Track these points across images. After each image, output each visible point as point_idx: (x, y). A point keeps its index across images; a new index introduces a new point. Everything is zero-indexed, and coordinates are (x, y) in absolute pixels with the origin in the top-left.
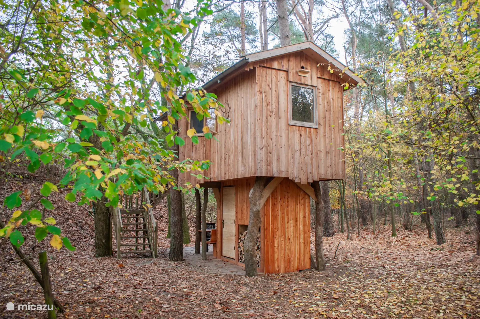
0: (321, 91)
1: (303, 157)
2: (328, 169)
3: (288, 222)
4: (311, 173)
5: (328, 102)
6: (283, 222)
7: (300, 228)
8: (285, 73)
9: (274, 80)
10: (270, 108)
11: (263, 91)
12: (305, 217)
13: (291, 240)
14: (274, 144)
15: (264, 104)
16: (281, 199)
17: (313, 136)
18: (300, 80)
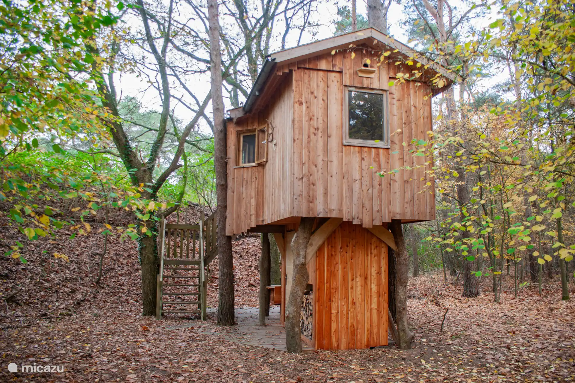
0: (395, 96)
1: (365, 189)
2: (407, 206)
3: (352, 280)
4: (378, 211)
5: (406, 112)
6: (345, 280)
7: (371, 289)
8: (337, 75)
9: (322, 85)
10: (314, 123)
11: (304, 100)
12: (379, 273)
13: (358, 305)
14: (320, 172)
15: (305, 119)
16: (341, 248)
17: (383, 159)
18: (362, 83)
